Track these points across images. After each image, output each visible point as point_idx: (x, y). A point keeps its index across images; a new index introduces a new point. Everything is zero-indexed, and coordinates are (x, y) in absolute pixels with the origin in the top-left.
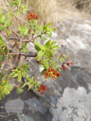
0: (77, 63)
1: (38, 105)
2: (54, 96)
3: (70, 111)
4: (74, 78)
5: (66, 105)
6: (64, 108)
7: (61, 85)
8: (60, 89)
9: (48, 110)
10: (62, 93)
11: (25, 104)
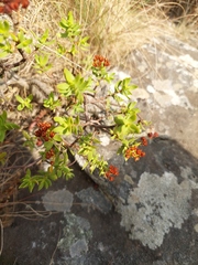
0: (164, 130)
1: (96, 200)
2: (124, 186)
3: (149, 210)
4: (157, 157)
5: (143, 201)
6: (139, 206)
7: (136, 169)
8: (134, 174)
9: (114, 207)
10: (136, 180)
11: (75, 197)
